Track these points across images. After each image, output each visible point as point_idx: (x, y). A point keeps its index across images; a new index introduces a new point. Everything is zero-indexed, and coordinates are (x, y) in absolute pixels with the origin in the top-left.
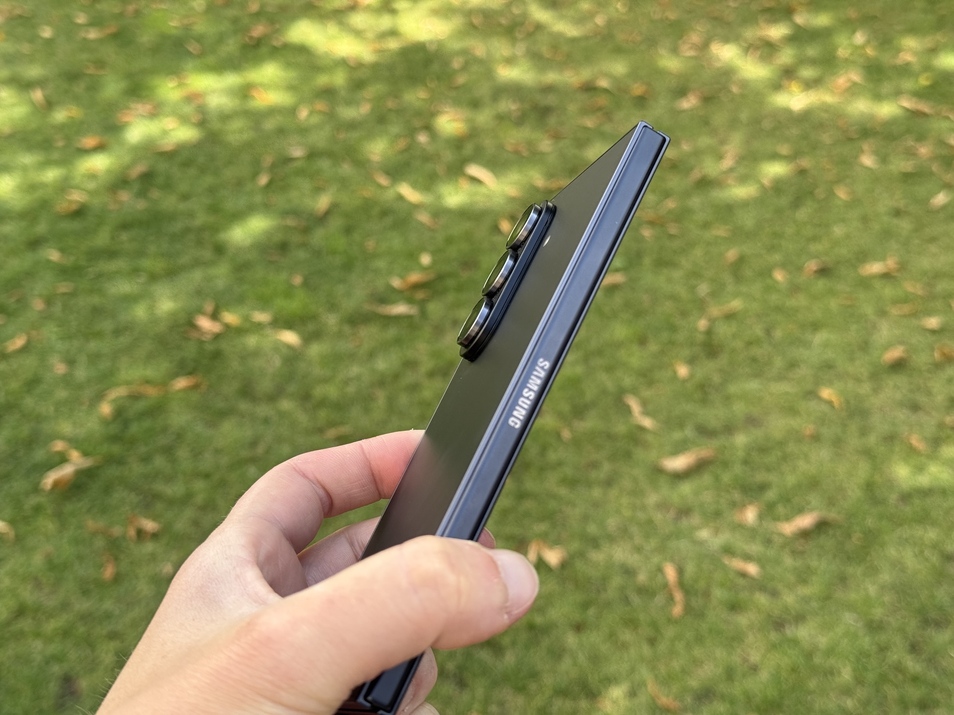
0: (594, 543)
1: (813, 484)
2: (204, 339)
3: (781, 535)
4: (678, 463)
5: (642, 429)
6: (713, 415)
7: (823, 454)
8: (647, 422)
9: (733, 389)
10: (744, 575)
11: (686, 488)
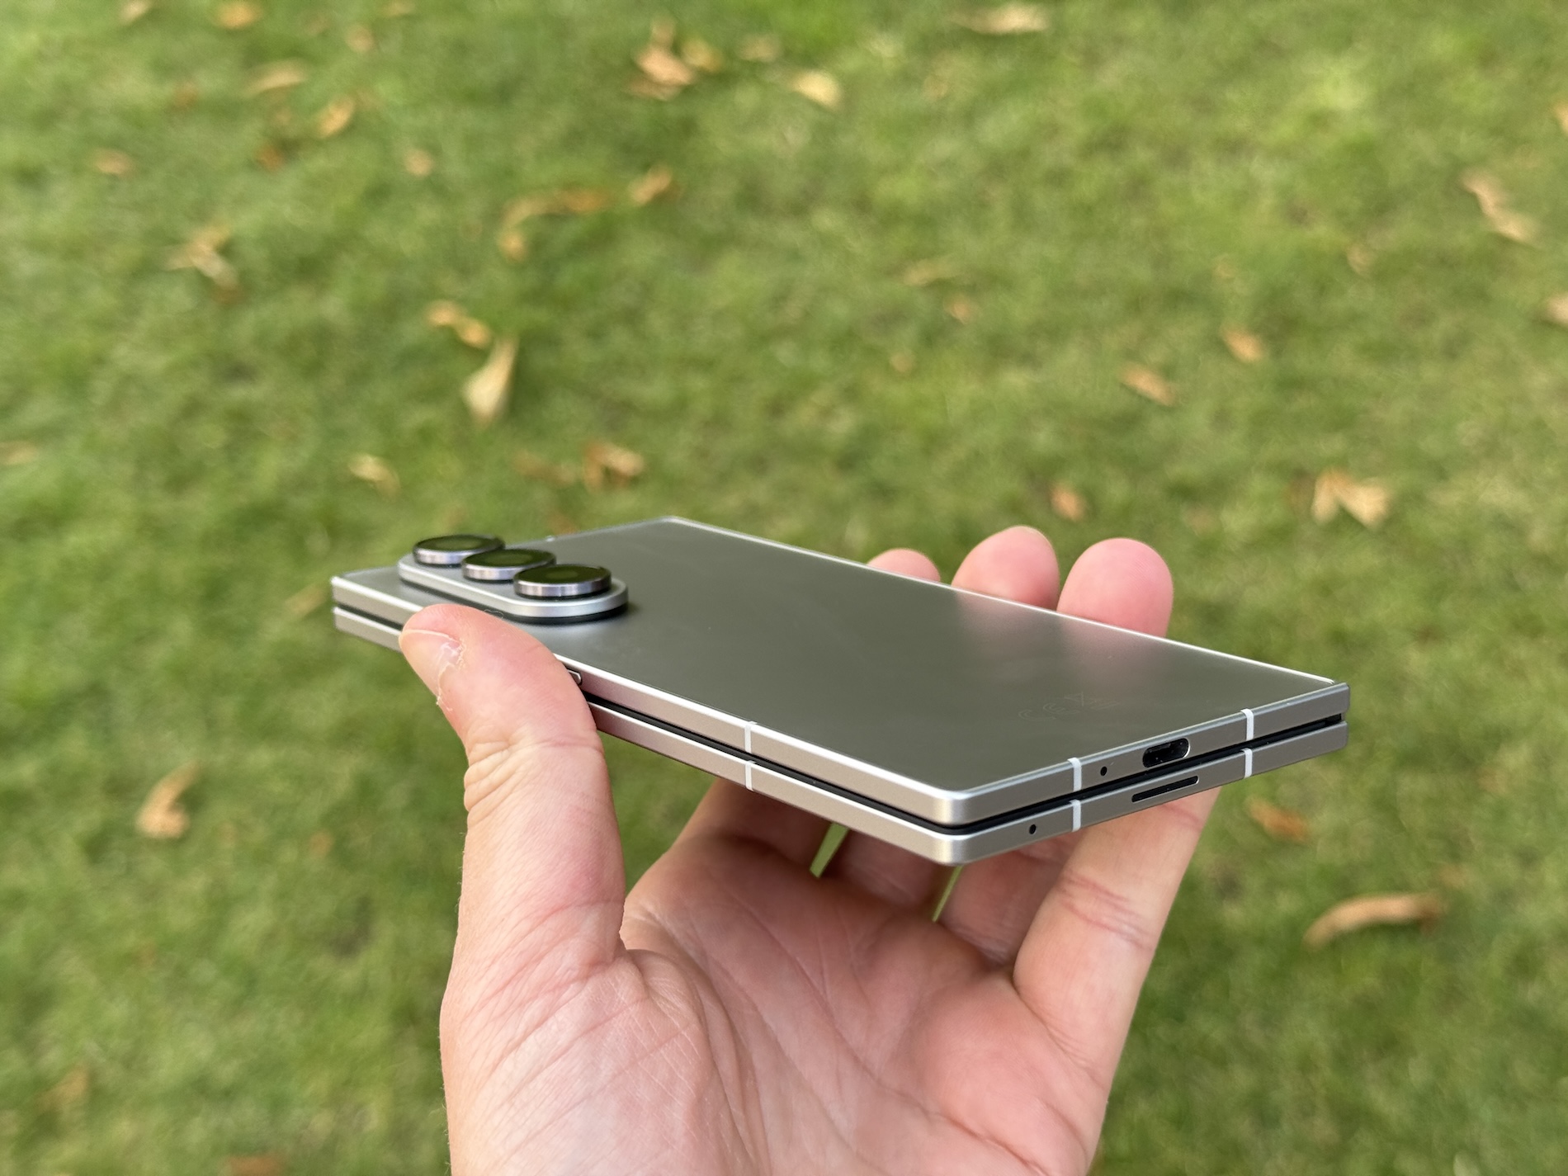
0: (1440, 471)
2: (661, 98)
5: (1508, 239)
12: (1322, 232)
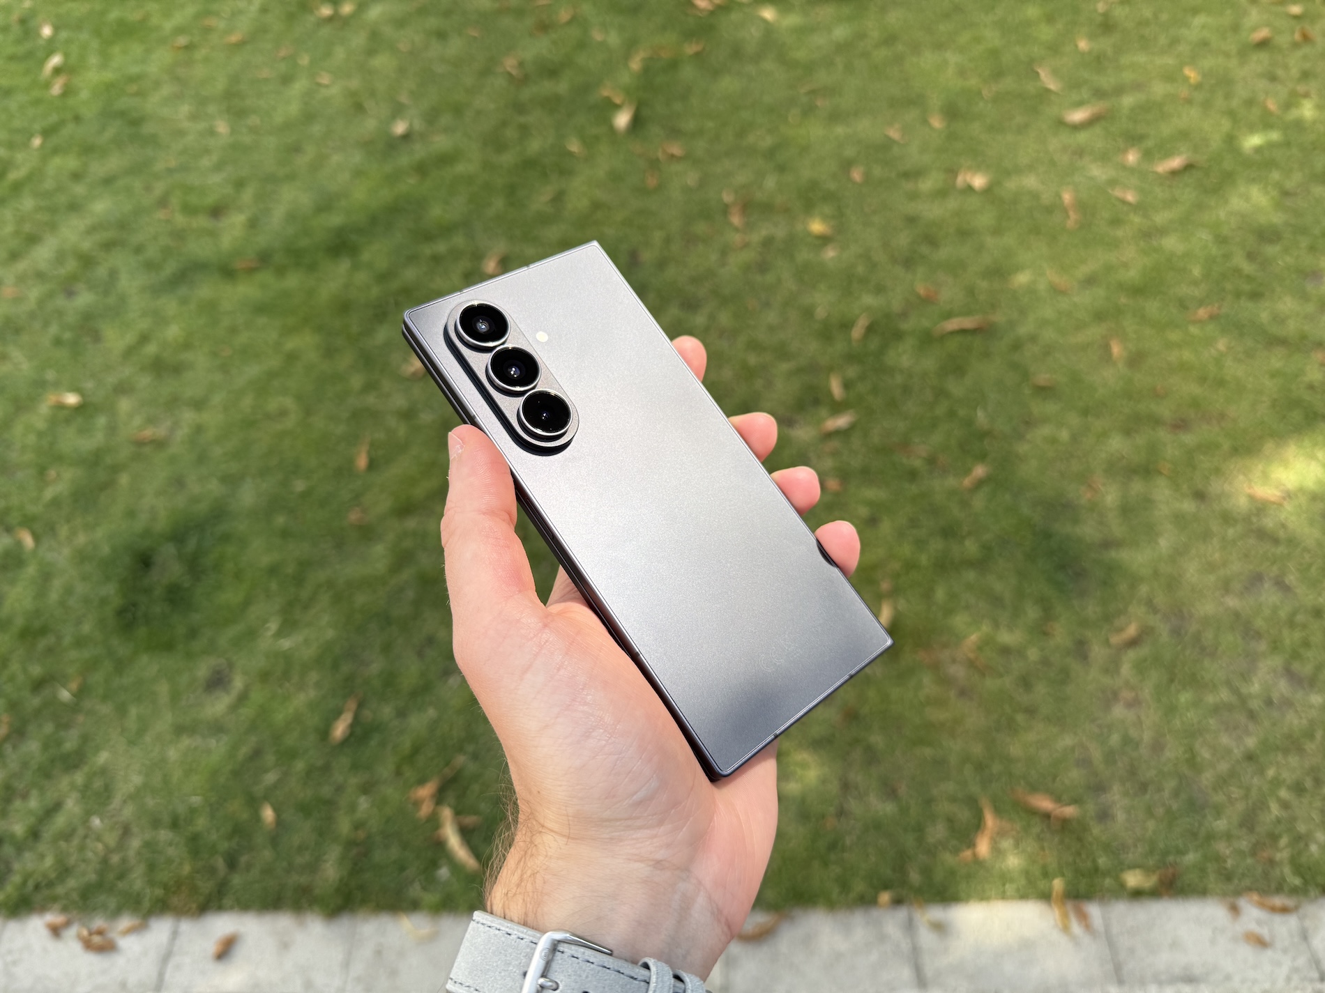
0: (1008, 173)
1: (1184, 135)
2: (701, 15)
3: (1156, 173)
4: (1078, 116)
5: (1048, 91)
6: (1107, 81)
7: (1194, 112)
8: (1052, 85)
9: (1125, 60)
10: (1124, 202)
11: (1082, 137)
12: (973, 82)
